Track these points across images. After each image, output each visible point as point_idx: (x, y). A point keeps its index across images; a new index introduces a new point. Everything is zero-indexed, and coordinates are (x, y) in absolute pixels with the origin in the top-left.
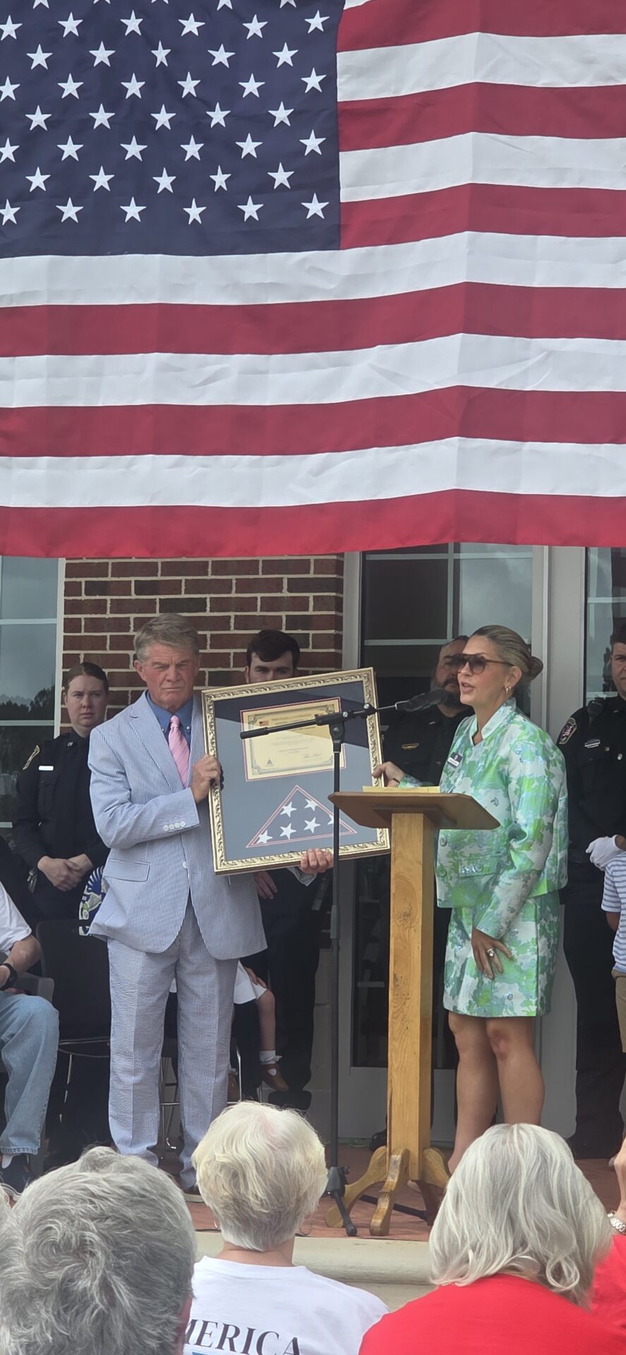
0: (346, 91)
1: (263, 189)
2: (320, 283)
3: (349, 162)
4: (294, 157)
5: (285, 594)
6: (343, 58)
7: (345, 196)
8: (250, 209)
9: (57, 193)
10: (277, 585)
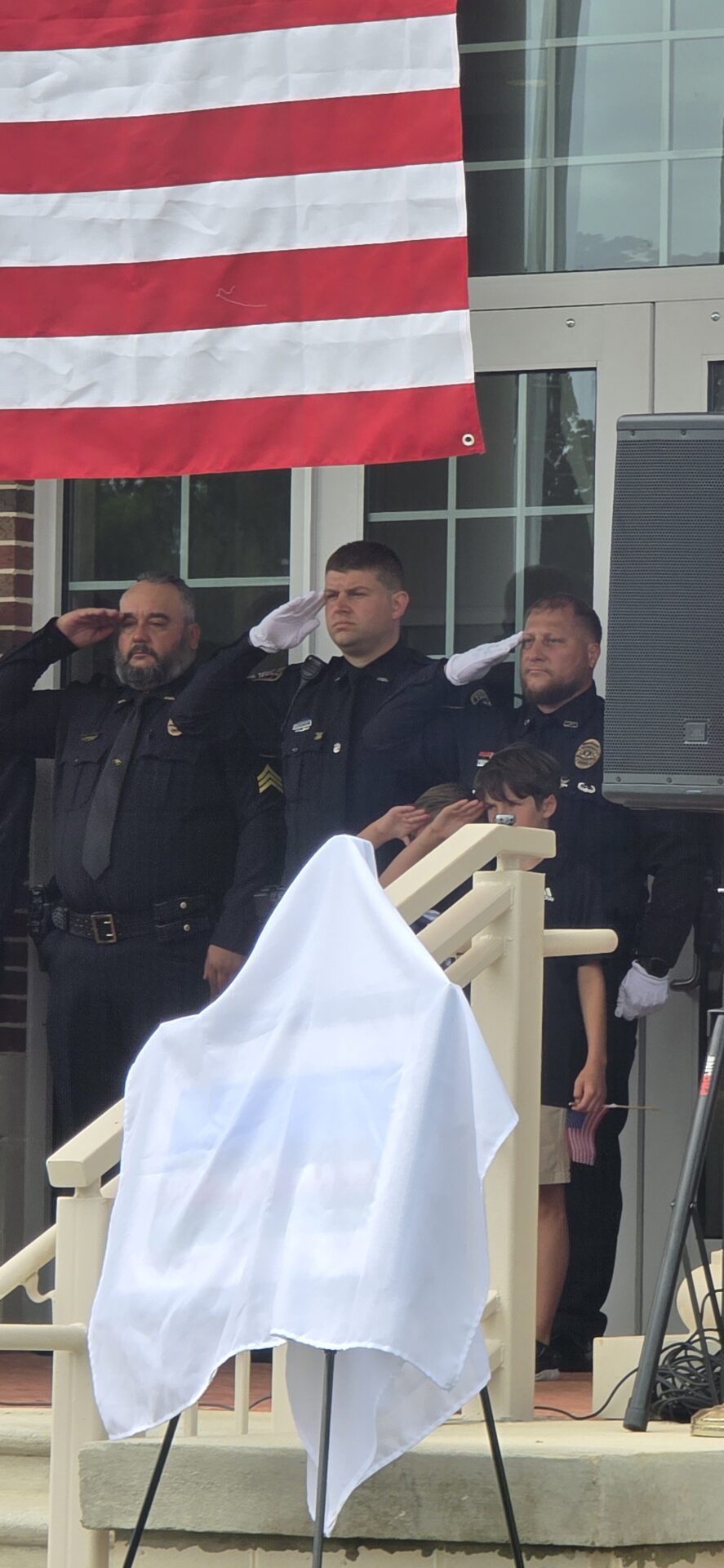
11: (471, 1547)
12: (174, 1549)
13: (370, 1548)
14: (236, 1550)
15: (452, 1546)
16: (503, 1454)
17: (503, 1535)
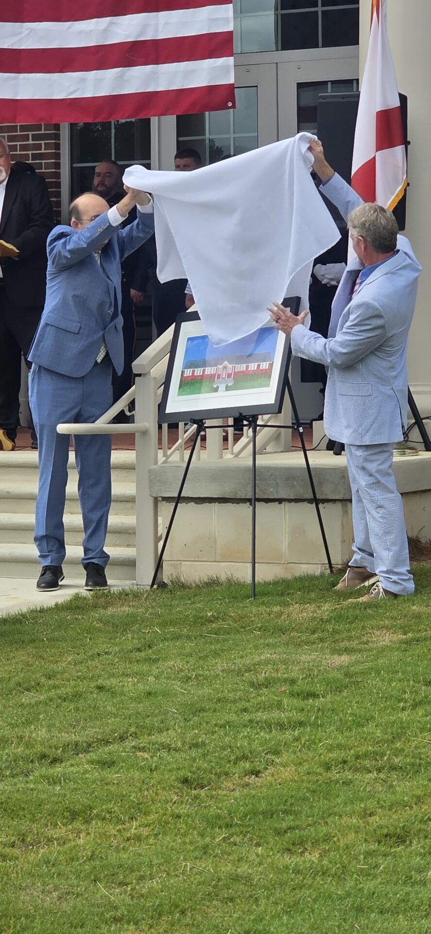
5: (31, 142)
10: (26, 138)
11: (297, 500)
12: (184, 504)
13: (258, 502)
14: (208, 504)
15: (290, 501)
16: (310, 466)
17: (311, 496)
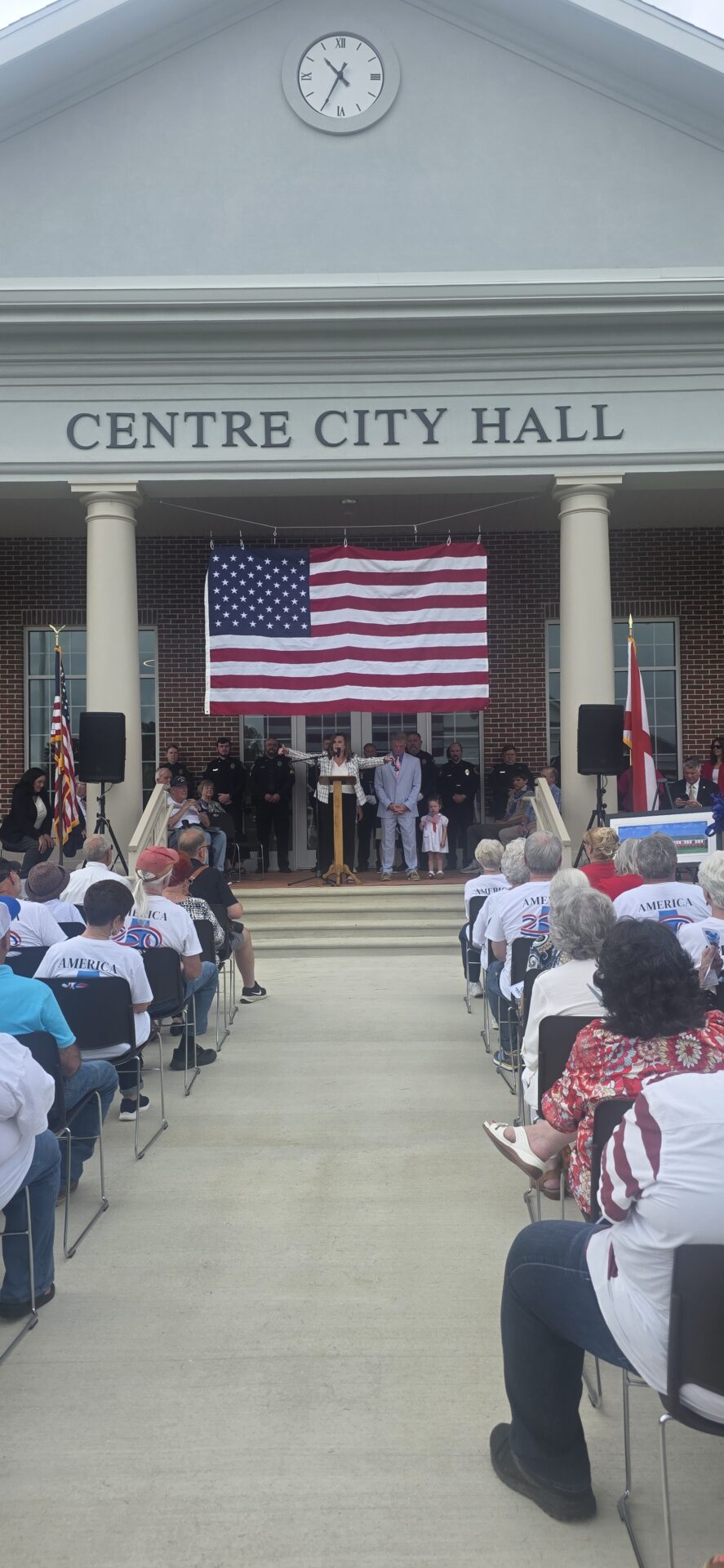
0: (313, 596)
1: (290, 621)
2: (306, 646)
3: (313, 615)
4: (299, 613)
6: (311, 588)
7: (313, 623)
8: (287, 626)
9: (231, 619)
